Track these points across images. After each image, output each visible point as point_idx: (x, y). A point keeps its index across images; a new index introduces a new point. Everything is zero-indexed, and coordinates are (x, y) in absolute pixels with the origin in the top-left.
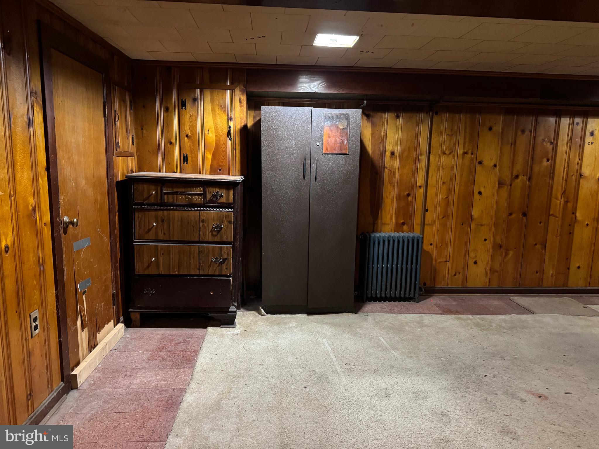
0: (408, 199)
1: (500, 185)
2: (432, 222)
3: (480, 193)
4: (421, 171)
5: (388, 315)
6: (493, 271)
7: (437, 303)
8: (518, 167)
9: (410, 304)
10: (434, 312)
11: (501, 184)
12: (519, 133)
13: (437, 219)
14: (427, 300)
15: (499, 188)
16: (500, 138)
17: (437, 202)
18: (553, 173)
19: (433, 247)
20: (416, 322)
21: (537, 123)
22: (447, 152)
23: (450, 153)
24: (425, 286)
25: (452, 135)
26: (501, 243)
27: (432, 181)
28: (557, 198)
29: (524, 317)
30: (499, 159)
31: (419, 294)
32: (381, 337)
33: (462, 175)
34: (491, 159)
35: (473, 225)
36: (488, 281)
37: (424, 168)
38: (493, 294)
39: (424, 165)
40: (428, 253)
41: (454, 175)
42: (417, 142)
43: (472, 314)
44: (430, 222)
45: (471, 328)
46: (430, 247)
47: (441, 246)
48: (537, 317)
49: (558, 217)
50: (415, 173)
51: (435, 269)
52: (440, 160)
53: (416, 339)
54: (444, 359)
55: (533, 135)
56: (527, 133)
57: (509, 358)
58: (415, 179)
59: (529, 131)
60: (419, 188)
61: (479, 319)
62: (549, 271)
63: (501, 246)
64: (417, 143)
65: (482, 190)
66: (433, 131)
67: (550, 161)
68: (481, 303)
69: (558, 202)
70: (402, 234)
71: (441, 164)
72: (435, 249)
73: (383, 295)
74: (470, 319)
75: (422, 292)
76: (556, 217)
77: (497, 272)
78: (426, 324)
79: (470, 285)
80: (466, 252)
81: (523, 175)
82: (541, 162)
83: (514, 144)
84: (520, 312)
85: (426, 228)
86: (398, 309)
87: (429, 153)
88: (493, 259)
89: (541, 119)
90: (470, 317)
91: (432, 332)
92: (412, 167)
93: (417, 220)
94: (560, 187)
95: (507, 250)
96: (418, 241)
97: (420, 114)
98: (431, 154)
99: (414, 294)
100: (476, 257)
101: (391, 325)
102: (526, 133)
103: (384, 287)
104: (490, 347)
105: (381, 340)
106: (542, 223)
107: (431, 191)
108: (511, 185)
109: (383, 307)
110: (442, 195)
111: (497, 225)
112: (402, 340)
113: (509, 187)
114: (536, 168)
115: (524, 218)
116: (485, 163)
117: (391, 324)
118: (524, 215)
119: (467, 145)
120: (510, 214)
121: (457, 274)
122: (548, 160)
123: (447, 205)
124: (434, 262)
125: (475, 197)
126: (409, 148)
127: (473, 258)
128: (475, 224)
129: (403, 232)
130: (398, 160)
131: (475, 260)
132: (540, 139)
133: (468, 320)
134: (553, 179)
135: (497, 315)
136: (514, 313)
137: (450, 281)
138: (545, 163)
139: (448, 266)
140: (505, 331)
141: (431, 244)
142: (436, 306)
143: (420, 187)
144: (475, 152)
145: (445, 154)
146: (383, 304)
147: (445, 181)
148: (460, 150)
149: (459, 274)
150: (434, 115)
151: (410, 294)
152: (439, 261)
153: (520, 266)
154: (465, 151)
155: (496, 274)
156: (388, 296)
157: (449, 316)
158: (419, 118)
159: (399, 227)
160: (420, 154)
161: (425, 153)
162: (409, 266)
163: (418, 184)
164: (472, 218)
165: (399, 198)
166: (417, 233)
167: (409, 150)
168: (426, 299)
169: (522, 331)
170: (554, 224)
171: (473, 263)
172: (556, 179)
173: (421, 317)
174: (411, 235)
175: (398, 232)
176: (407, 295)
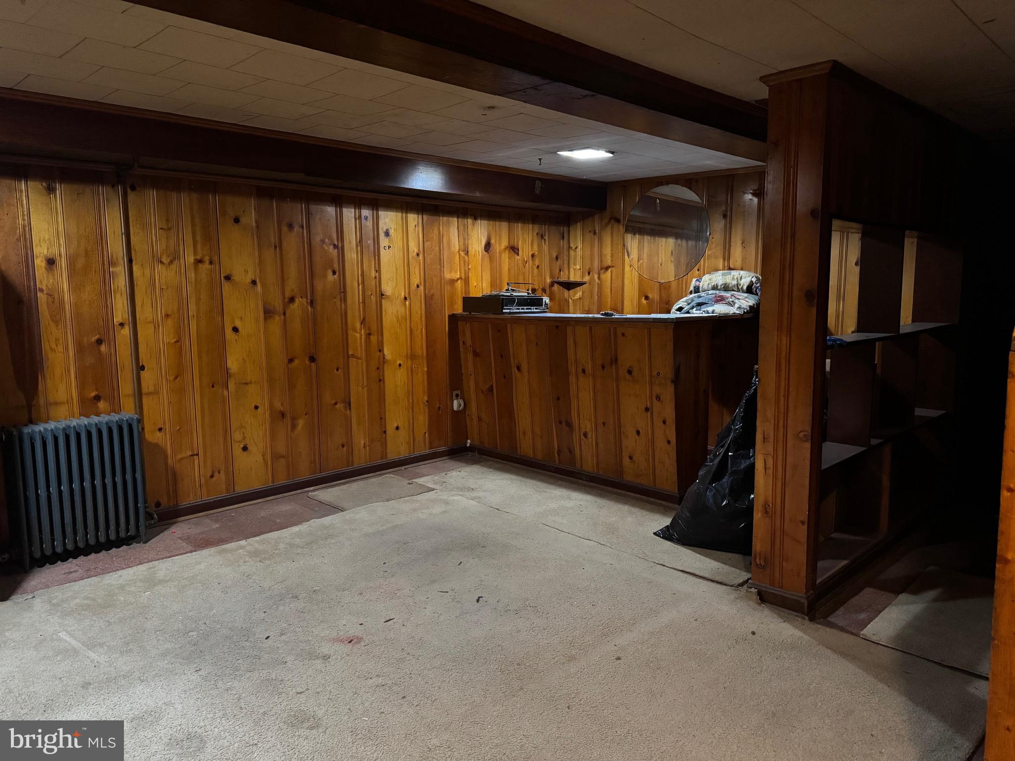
0: (100, 350)
1: (267, 315)
2: (155, 389)
3: (235, 330)
4: (118, 296)
5: (82, 582)
6: (276, 457)
7: (183, 534)
8: (292, 285)
9: (130, 549)
10: (178, 552)
11: (268, 313)
12: (285, 229)
13: (164, 382)
14: (166, 533)
15: (266, 319)
16: (255, 236)
17: (160, 350)
18: (345, 292)
19: (165, 434)
20: (141, 580)
21: (309, 214)
22: (165, 260)
23: (171, 262)
24: (160, 508)
25: (169, 229)
26: (282, 409)
27: (145, 313)
28: (355, 330)
29: (327, 520)
30: (258, 271)
31: (146, 527)
32: (64, 633)
33: (198, 299)
34: (246, 272)
35: (231, 386)
36: (270, 476)
37: (123, 289)
38: (280, 496)
39: (124, 283)
40: (156, 445)
41: (185, 301)
42: (101, 239)
43: (246, 537)
44: (151, 389)
45: (245, 562)
46: (158, 434)
47: (179, 430)
48: (347, 515)
49: (360, 359)
50: (106, 300)
51: (174, 474)
52: (154, 275)
53: (140, 613)
54: (194, 633)
55: (307, 233)
56: (297, 229)
57: (305, 595)
58: (108, 309)
59: (300, 227)
60: (120, 327)
61: (258, 542)
62: (360, 440)
63: (283, 415)
64: (102, 243)
65: (238, 324)
66: (131, 221)
67: (337, 274)
68: (263, 514)
69: (357, 336)
70: (95, 419)
71: (157, 281)
72: (168, 436)
73: (70, 546)
74: (242, 547)
75: (153, 522)
76: (358, 358)
77: (283, 457)
78: (161, 578)
79: (241, 488)
80: (227, 432)
81: (301, 297)
82: (325, 276)
83: (279, 246)
84: (323, 513)
85: (145, 400)
86: (106, 564)
87: (130, 261)
88: (273, 437)
89: (314, 208)
90: (243, 543)
91: (172, 590)
92: (99, 287)
93: (126, 387)
94: (357, 314)
95: (294, 419)
96: (130, 426)
97: (99, 186)
98: (134, 262)
99: (137, 527)
100: (244, 438)
101: (86, 602)
102: (295, 230)
103: (69, 529)
104: (275, 586)
105: (64, 637)
106: (339, 370)
107: (144, 333)
108: (284, 314)
109: (72, 570)
110: (166, 335)
111: (271, 381)
112: (110, 623)
113: (282, 317)
114: (319, 286)
115: (312, 364)
116: (236, 277)
117: (88, 598)
118: (312, 359)
119: (199, 246)
120: (291, 361)
121: (216, 474)
122: (334, 273)
123: (180, 353)
124: (170, 461)
125: (227, 336)
126: (86, 251)
127: (240, 442)
128: (235, 384)
129: (98, 415)
130: (65, 276)
131: (243, 443)
132: (317, 239)
133: (238, 550)
134: (345, 301)
135: (287, 527)
136: (314, 518)
137: (204, 489)
138: (331, 277)
139: (196, 462)
140: (299, 550)
141: (160, 430)
142: (183, 540)
143: (122, 325)
144: (216, 258)
145: (162, 262)
146: (72, 564)
147: (170, 312)
148: (188, 256)
149: (219, 473)
150: (129, 191)
151: (128, 530)
152: (179, 457)
153: (317, 441)
154: (198, 257)
155: (283, 460)
156: (81, 545)
157: (205, 552)
158: (99, 195)
159: (88, 405)
160: (112, 263)
161: (122, 262)
162: (118, 479)
163: (117, 320)
164: (228, 373)
165: (80, 349)
166: (128, 413)
167: (87, 254)
168: (162, 531)
169: (326, 543)
170: (357, 369)
171: (241, 450)
172: (349, 301)
173: (151, 568)
174: (115, 417)
175: (88, 417)
176: (122, 534)
